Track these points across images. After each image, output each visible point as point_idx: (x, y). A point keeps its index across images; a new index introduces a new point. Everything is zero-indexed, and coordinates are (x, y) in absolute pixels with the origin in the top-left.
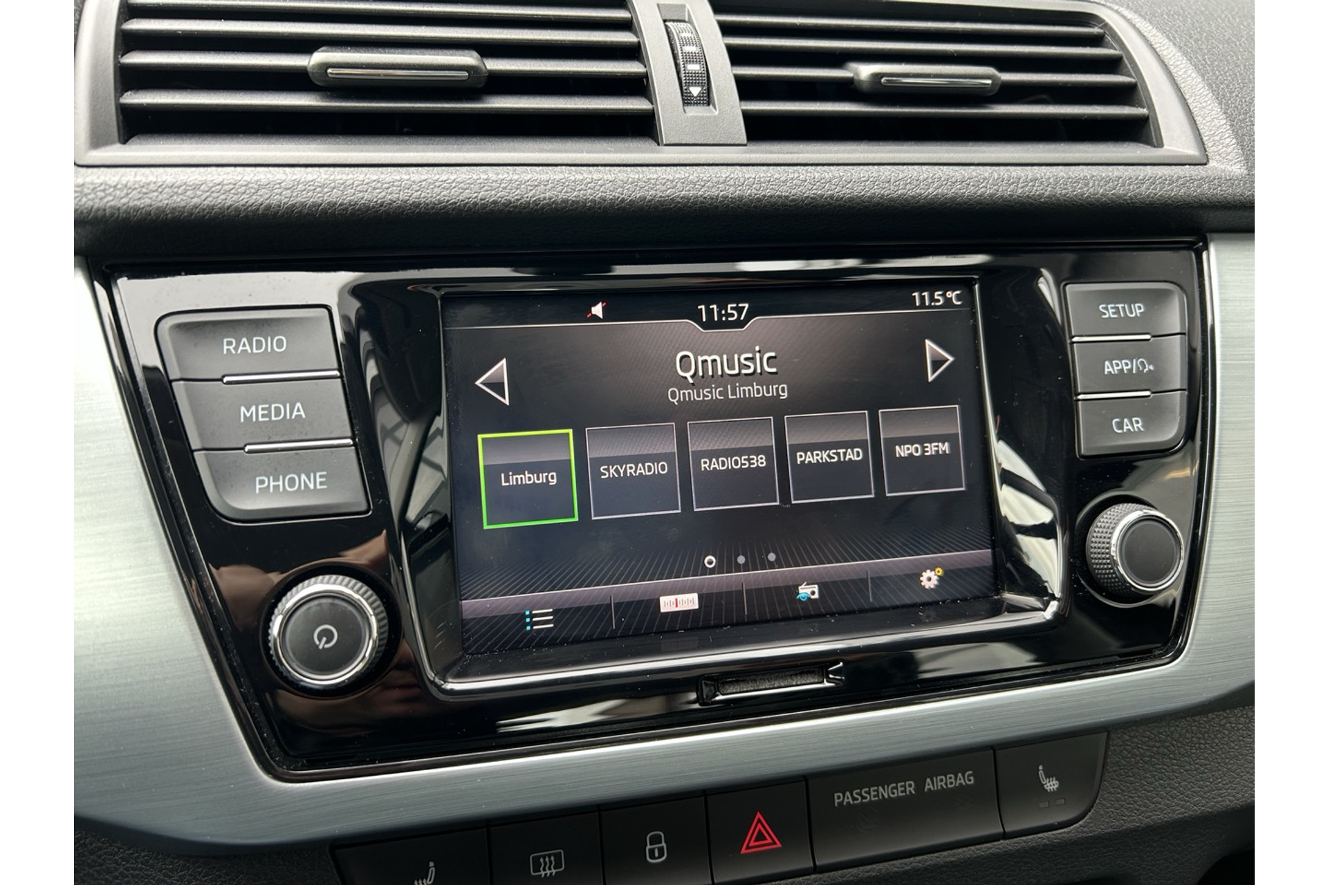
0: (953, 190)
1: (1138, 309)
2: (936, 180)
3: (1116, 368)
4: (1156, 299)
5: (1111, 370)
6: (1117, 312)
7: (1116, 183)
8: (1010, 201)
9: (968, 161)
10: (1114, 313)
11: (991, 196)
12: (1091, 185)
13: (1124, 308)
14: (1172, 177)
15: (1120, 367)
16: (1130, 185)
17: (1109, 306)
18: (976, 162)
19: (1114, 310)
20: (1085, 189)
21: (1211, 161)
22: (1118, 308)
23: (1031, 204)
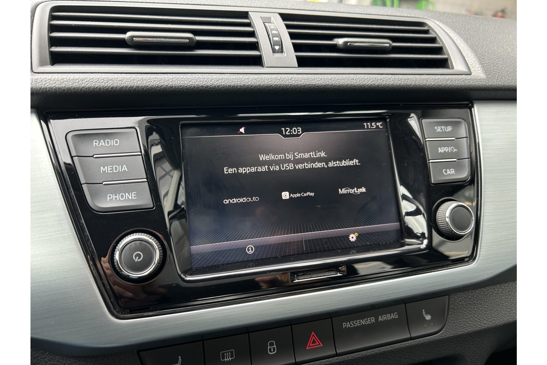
0: (378, 83)
1: (449, 129)
2: (371, 79)
3: (443, 150)
4: (456, 124)
5: (441, 151)
6: (442, 129)
7: (438, 80)
8: (399, 87)
9: (382, 73)
10: (440, 130)
11: (392, 85)
12: (429, 81)
13: (444, 128)
14: (459, 78)
15: (444, 150)
16: (443, 81)
17: (439, 127)
18: (385, 73)
19: (440, 129)
20: (427, 83)
21: (472, 73)
22: (442, 128)
23: (407, 88)
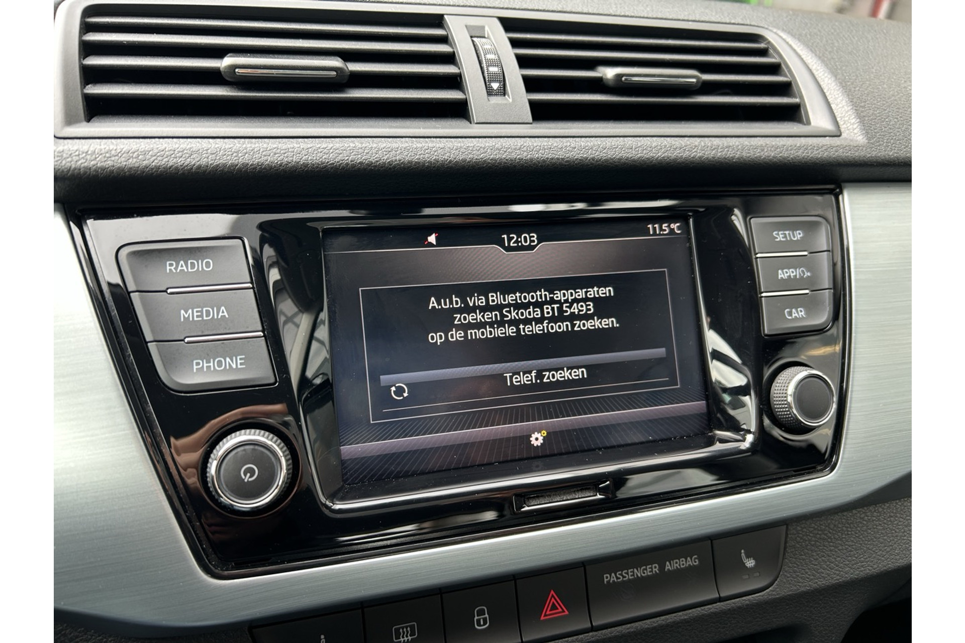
0: (675, 154)
1: (798, 235)
2: (663, 147)
3: (786, 275)
4: (810, 228)
5: (782, 276)
6: (785, 237)
7: (782, 149)
8: (713, 161)
9: (683, 134)
10: (783, 237)
11: (700, 157)
12: (766, 150)
13: (789, 234)
14: (819, 145)
15: (788, 274)
16: (791, 150)
17: (780, 233)
18: (689, 135)
19: (783, 236)
20: (762, 153)
21: (843, 134)
22: (785, 234)
23: (727, 163)
